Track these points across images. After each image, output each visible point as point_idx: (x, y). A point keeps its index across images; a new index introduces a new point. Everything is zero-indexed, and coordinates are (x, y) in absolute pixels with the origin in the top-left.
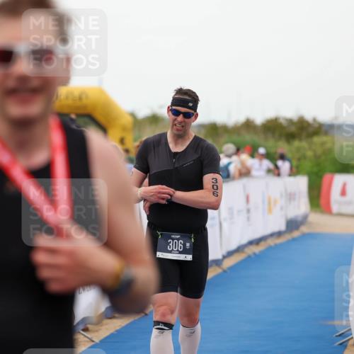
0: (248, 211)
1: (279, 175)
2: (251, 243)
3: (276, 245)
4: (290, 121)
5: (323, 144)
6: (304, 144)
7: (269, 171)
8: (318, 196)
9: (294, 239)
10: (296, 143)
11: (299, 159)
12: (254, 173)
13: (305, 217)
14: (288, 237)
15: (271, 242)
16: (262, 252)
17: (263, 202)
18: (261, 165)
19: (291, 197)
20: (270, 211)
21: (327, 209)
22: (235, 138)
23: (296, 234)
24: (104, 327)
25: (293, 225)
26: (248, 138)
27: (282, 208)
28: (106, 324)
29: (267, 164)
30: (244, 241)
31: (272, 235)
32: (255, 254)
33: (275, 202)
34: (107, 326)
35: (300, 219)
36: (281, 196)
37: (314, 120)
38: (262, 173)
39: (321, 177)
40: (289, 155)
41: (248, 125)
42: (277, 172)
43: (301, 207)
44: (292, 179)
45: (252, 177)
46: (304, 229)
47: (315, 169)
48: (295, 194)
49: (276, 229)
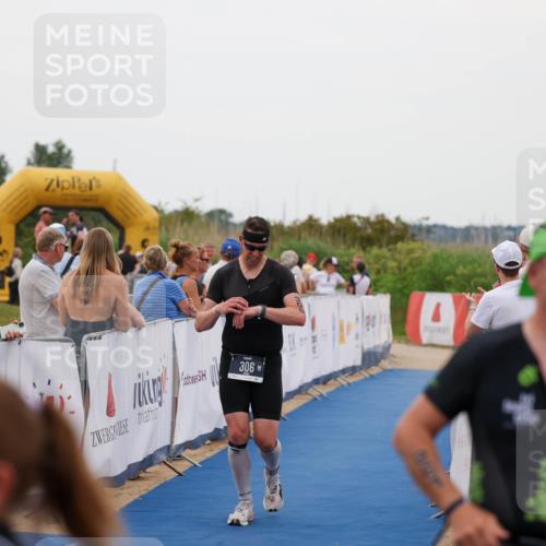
0: (314, 339)
1: (354, 293)
2: (316, 381)
3: (349, 384)
4: (367, 220)
5: (410, 251)
6: (385, 251)
7: (339, 286)
8: (403, 321)
9: (372, 376)
10: (375, 250)
11: (378, 272)
12: (320, 289)
13: (388, 348)
14: (365, 374)
15: (342, 380)
16: (330, 394)
17: (334, 328)
18: (329, 280)
19: (369, 321)
20: (342, 339)
21: (415, 339)
22: (294, 242)
23: (375, 370)
24: (125, 491)
25: (371, 358)
26: (311, 242)
27: (357, 337)
28: (129, 487)
29: (337, 278)
30: (309, 379)
31: (343, 371)
32: (321, 395)
33: (349, 327)
34: (130, 490)
35: (380, 350)
36: (357, 319)
37: (398, 219)
38: (331, 290)
39: (408, 296)
40: (367, 267)
41: (311, 225)
42: (351, 289)
43: (382, 334)
44: (370, 297)
45: (318, 294)
46: (385, 364)
47: (399, 286)
48: (374, 317)
49: (350, 364)
